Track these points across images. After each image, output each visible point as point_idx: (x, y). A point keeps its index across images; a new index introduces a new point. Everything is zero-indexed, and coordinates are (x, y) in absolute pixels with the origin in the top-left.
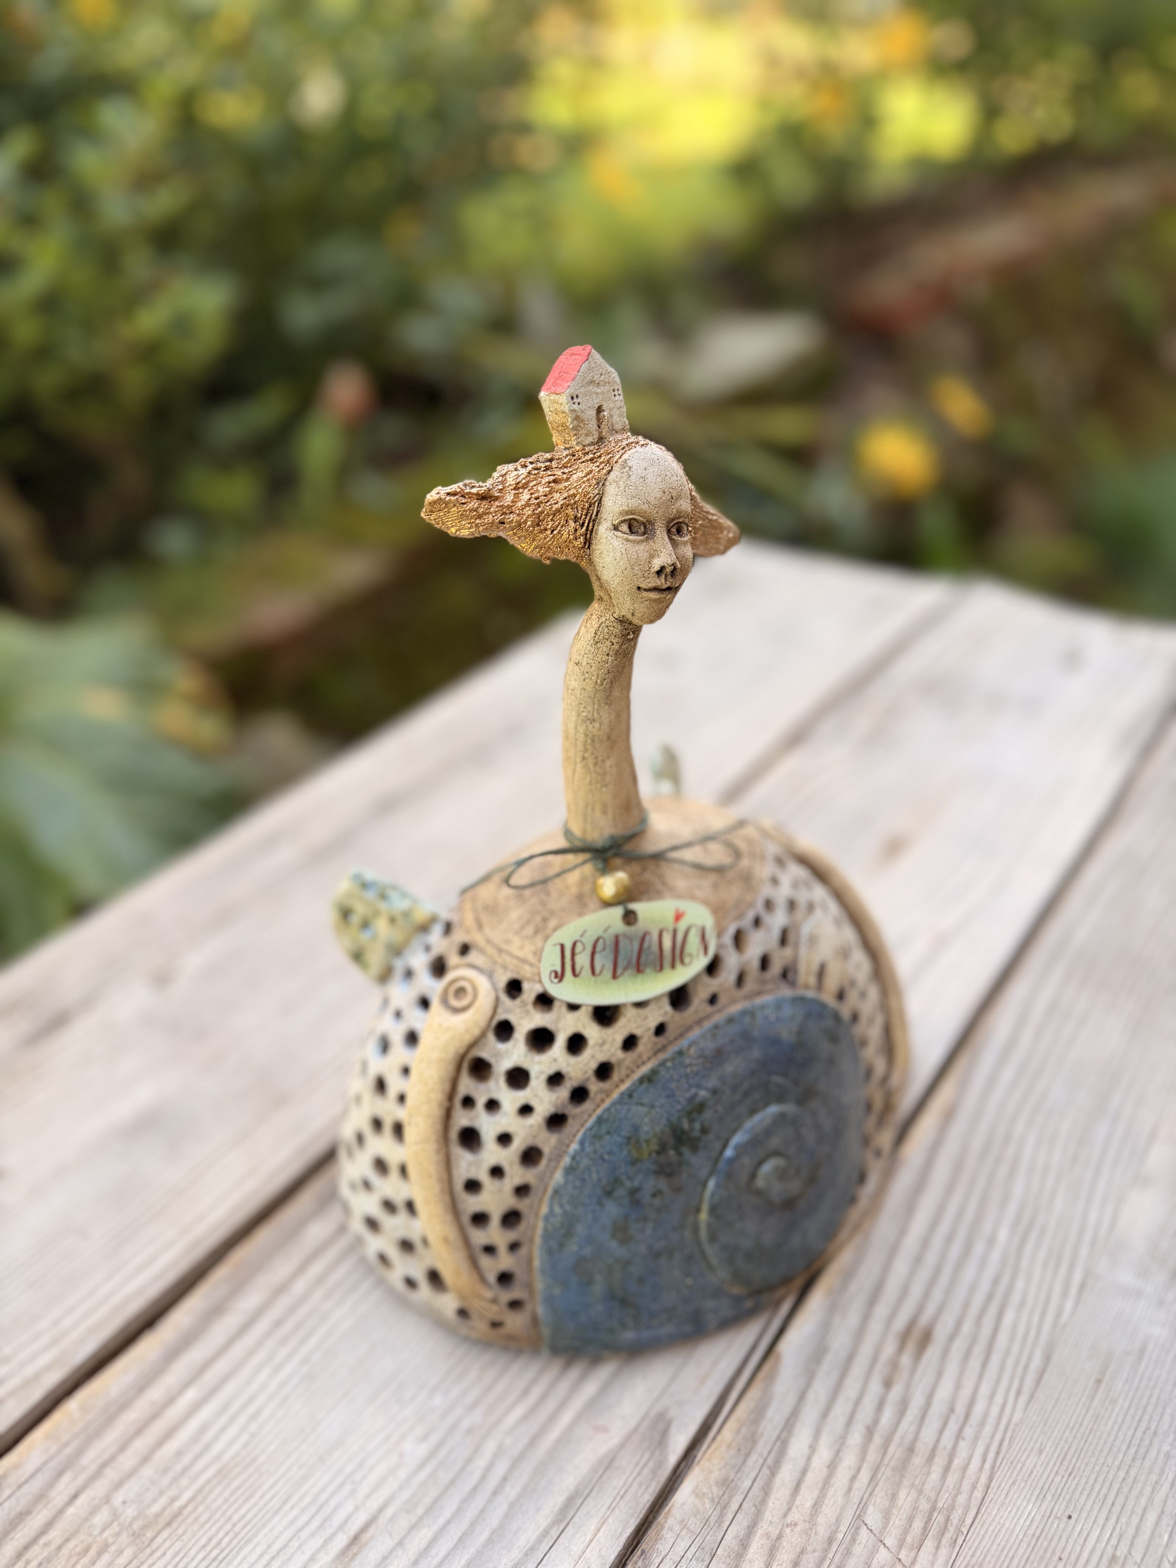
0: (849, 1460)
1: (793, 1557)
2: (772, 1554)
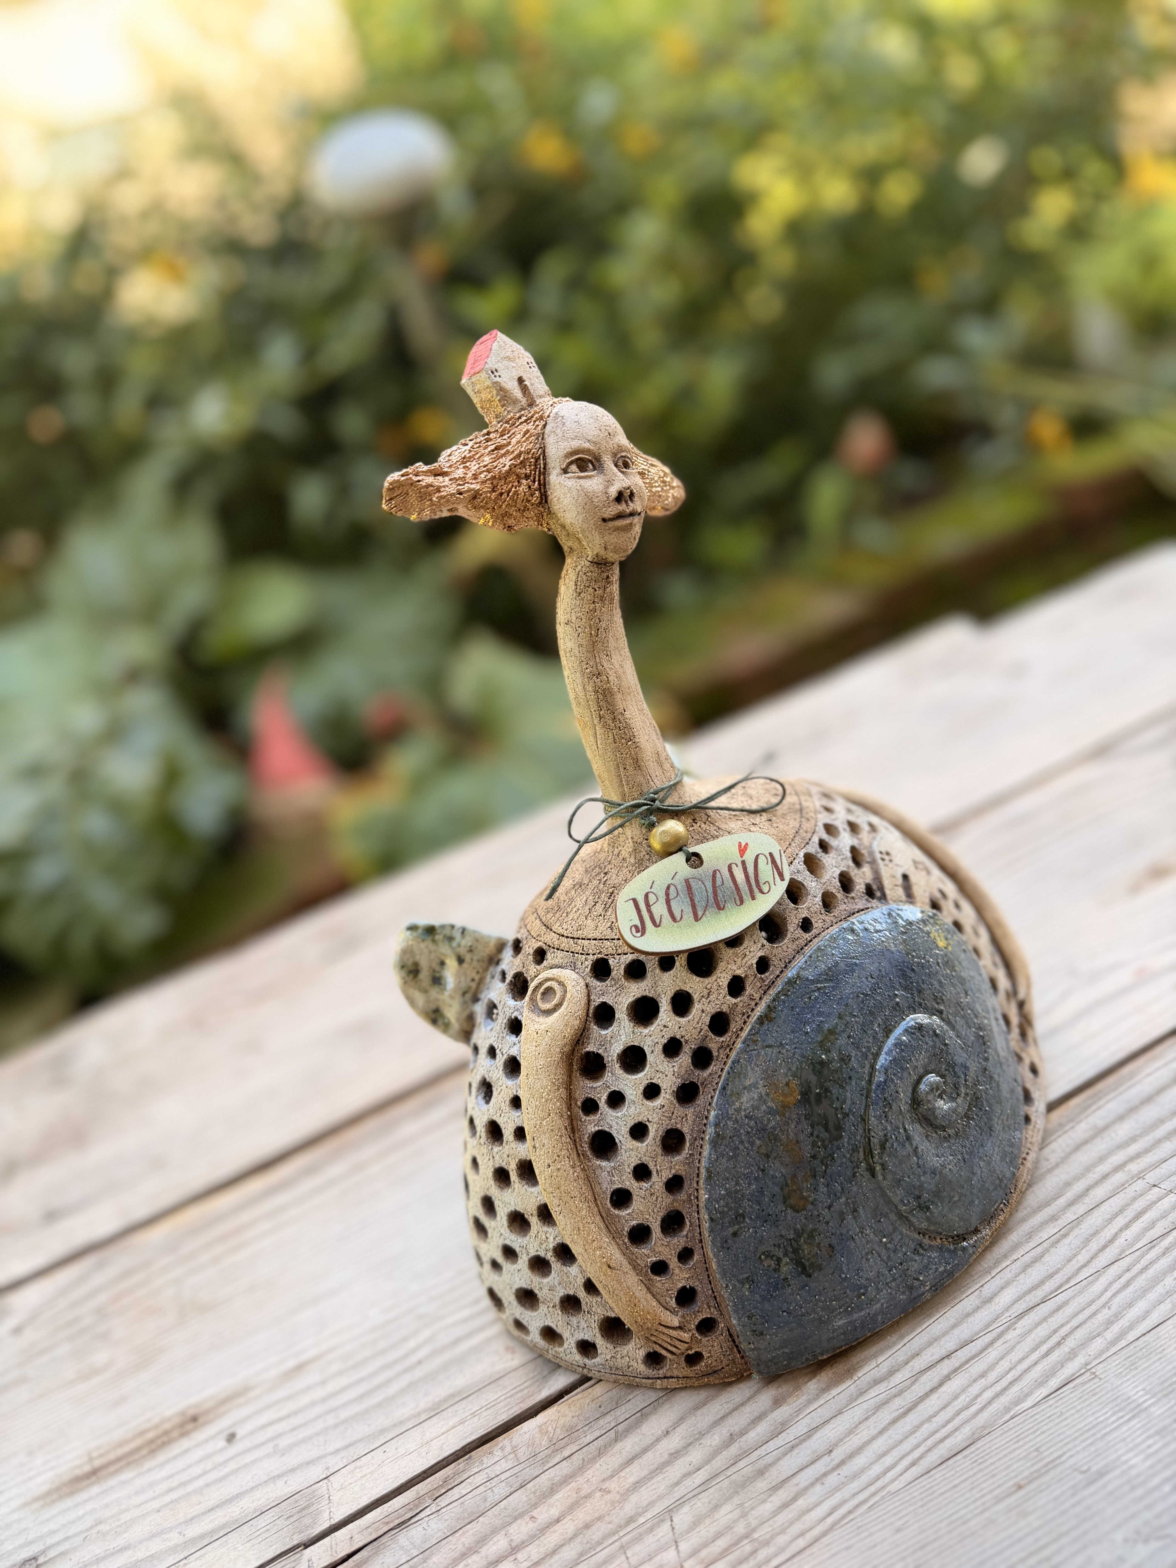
1: (589, 1518)
2: (572, 1507)
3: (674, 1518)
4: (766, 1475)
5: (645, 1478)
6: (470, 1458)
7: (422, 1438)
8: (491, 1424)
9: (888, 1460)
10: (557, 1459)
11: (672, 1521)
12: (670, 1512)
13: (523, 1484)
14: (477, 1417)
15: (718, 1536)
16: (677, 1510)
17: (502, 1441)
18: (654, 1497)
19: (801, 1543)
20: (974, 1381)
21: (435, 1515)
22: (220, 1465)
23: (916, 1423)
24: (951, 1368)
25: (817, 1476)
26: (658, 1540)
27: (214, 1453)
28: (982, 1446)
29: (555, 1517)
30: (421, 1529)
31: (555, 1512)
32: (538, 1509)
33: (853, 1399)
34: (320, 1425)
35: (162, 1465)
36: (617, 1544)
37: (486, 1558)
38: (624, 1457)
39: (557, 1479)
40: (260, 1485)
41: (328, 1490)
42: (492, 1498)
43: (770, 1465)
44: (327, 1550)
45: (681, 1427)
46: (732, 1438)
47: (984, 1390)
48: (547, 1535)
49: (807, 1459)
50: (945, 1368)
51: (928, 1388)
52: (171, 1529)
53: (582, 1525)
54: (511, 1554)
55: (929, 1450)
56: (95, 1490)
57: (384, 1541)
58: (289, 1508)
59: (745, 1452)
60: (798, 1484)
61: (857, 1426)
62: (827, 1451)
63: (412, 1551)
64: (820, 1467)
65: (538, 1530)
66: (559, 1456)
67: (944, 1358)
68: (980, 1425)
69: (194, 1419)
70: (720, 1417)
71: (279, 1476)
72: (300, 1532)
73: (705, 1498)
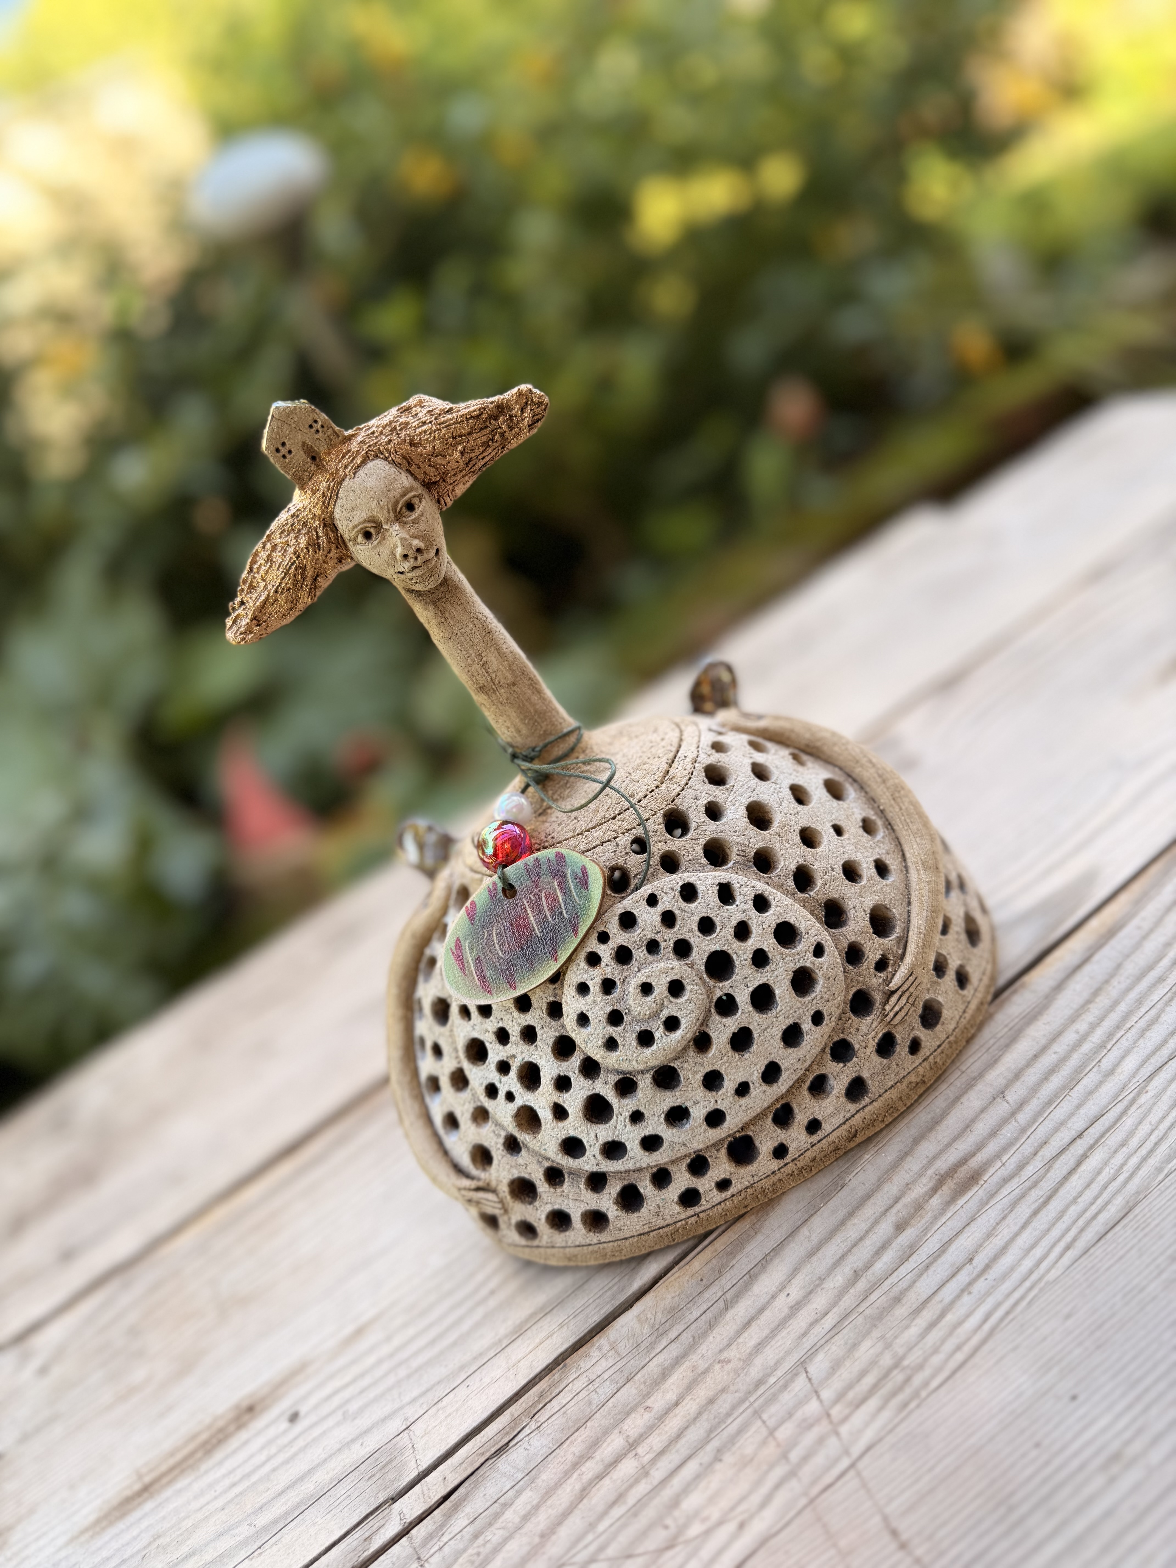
0: (819, 1302)
1: (711, 1393)
2: (690, 1388)
3: (808, 1369)
4: (904, 1301)
5: (766, 1337)
6: (565, 1366)
7: (507, 1363)
8: (582, 1329)
9: (1038, 1252)
10: (664, 1343)
11: (807, 1372)
12: (803, 1364)
13: (630, 1378)
14: (565, 1327)
15: (863, 1374)
16: (811, 1360)
17: (597, 1341)
18: (781, 1355)
19: (960, 1357)
20: (1115, 1152)
21: (536, 1432)
22: (285, 1446)
23: (1060, 1208)
24: (1086, 1147)
25: (962, 1287)
26: (796, 1395)
27: (277, 1437)
28: (1141, 1211)
29: (672, 1402)
30: (522, 1450)
31: (671, 1396)
32: (652, 1398)
33: (984, 1203)
34: (391, 1380)
35: (221, 1463)
36: (750, 1411)
37: (602, 1461)
38: (739, 1323)
39: (667, 1364)
40: (334, 1454)
41: (411, 1439)
42: (596, 1399)
43: (906, 1290)
44: (419, 1498)
45: (797, 1277)
46: (857, 1275)
47: (1128, 1158)
48: (667, 1422)
49: (946, 1274)
50: (1079, 1147)
51: (1065, 1172)
52: (239, 1523)
53: (705, 1402)
54: (629, 1451)
55: (1082, 1230)
56: (149, 1506)
57: (482, 1473)
58: (369, 1469)
59: (875, 1284)
60: (942, 1301)
61: (994, 1228)
62: (967, 1261)
63: (516, 1475)
64: (963, 1278)
65: (657, 1419)
66: (665, 1340)
67: (1075, 1139)
68: (1133, 1192)
69: (251, 1409)
70: (838, 1257)
71: (353, 1441)
72: (385, 1489)
73: (839, 1340)
